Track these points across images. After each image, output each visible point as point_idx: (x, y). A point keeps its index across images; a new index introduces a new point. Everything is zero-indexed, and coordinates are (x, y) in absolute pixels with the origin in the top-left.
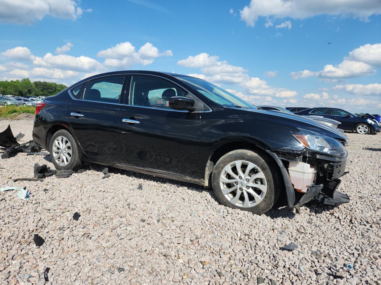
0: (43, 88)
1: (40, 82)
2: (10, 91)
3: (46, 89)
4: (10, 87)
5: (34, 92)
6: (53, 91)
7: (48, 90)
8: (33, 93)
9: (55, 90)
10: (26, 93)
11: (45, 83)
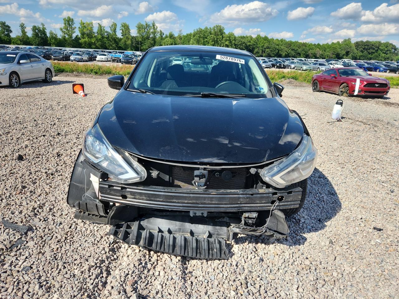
0: (364, 49)
1: (362, 42)
2: (328, 54)
3: (367, 49)
4: (329, 50)
5: (352, 54)
6: (374, 51)
7: (368, 51)
8: (350, 55)
9: (378, 50)
10: (343, 55)
11: (367, 42)
